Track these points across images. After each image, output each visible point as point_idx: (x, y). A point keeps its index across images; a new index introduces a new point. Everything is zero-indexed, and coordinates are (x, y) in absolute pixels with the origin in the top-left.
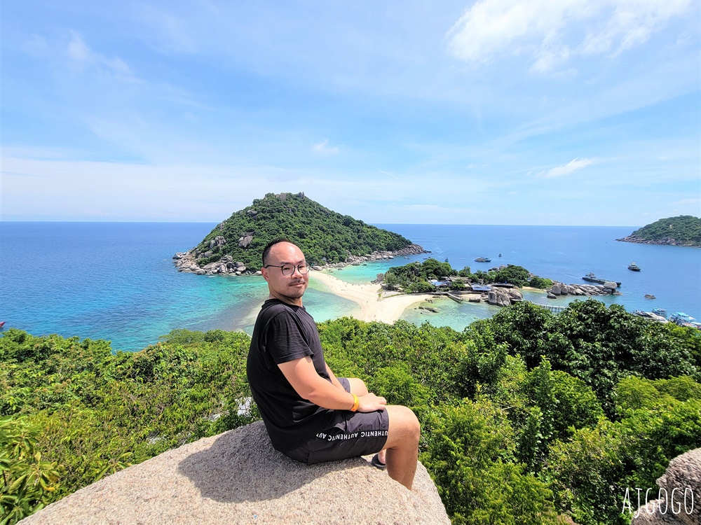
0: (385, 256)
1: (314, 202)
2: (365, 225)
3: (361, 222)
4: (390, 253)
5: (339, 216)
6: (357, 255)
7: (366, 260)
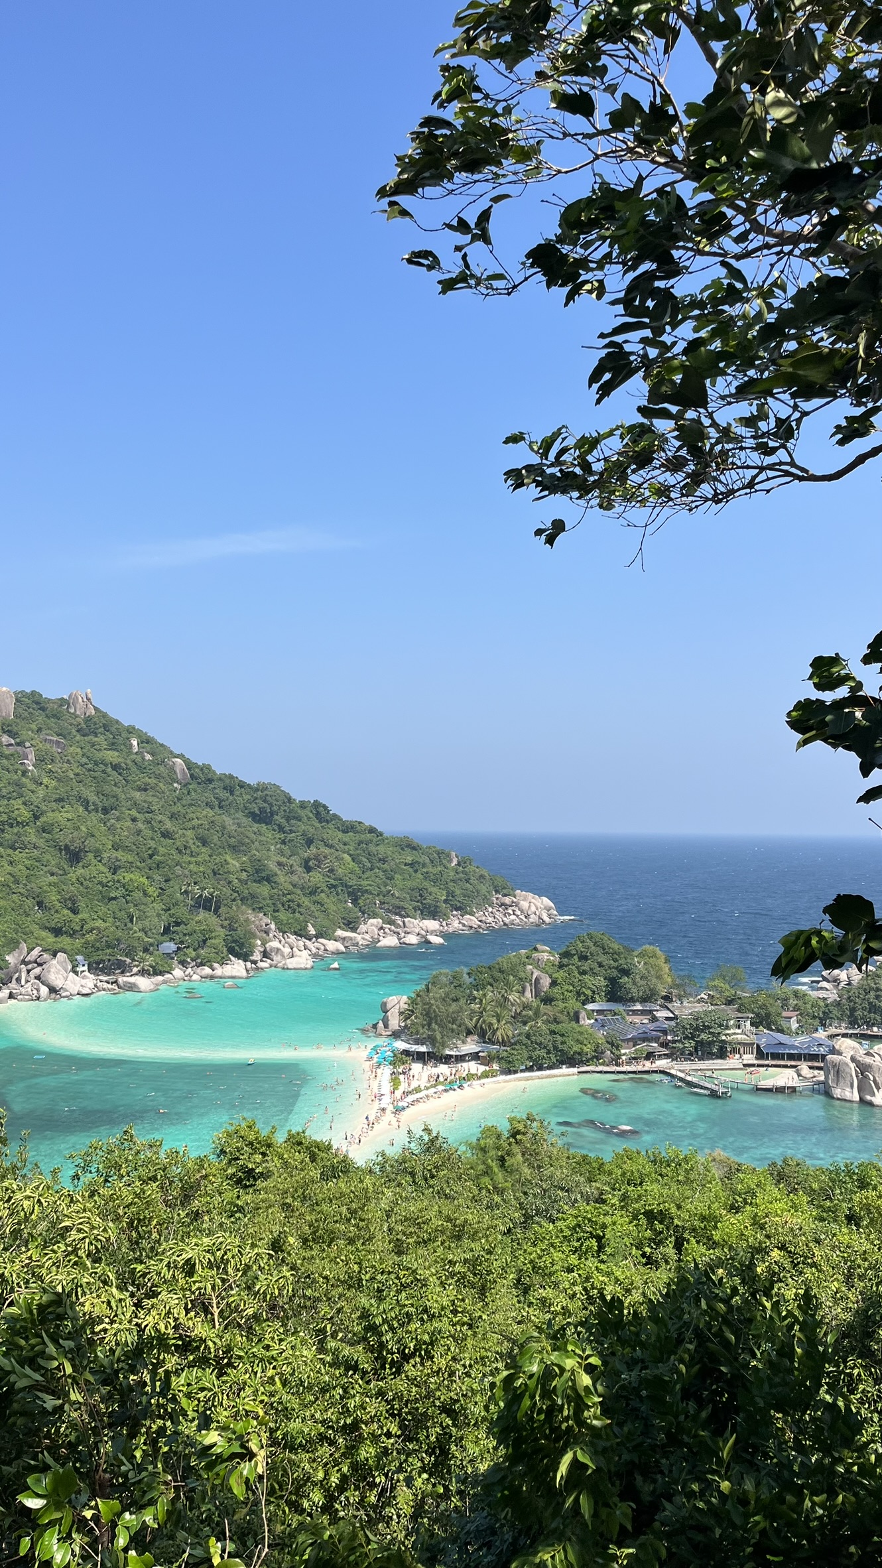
0: (413, 939)
1: (131, 730)
2: (335, 817)
3: (319, 811)
4: (432, 924)
5: (231, 785)
6: (301, 933)
7: (338, 953)
